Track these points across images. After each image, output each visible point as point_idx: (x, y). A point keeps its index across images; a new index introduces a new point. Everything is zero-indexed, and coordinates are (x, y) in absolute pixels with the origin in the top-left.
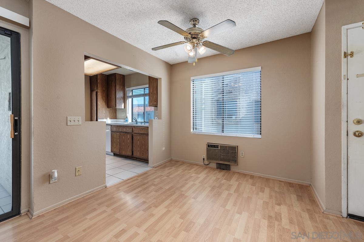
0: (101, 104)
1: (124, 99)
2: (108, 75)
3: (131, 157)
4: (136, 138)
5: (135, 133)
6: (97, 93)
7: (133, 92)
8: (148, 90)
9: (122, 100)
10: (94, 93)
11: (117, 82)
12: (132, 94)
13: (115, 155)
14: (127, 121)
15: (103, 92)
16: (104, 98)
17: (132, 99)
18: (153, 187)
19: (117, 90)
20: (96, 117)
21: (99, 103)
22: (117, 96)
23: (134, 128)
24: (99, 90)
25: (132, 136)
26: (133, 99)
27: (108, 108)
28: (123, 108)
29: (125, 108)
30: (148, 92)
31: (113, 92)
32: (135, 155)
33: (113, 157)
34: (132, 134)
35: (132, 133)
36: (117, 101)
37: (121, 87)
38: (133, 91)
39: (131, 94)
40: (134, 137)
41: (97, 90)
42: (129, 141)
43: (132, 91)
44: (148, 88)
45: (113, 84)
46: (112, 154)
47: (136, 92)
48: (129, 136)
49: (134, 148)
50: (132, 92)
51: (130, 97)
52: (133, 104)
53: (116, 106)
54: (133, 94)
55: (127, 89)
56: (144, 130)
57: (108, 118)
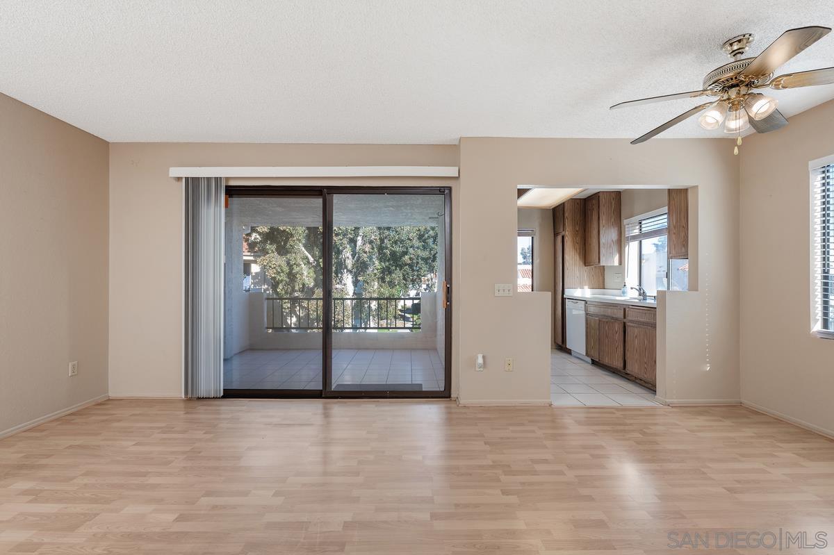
0: (572, 259)
1: (620, 244)
2: (585, 199)
3: (622, 373)
4: (632, 332)
5: (632, 321)
6: (563, 237)
7: (643, 226)
8: (666, 220)
9: (615, 248)
10: (559, 239)
11: (603, 209)
12: (641, 230)
13: (594, 363)
14: (624, 293)
15: (575, 233)
16: (577, 246)
17: (641, 242)
18: (637, 435)
19: (601, 228)
20: (561, 284)
21: (566, 257)
22: (602, 240)
23: (627, 309)
24: (567, 233)
25: (625, 327)
26: (643, 241)
27: (585, 266)
28: (616, 263)
29: (620, 263)
30: (666, 224)
31: (595, 232)
32: (629, 369)
33: (590, 367)
34: (624, 323)
35: (625, 320)
36: (603, 251)
37: (613, 220)
38: (643, 222)
39: (636, 232)
40: (628, 330)
41: (563, 233)
42: (619, 337)
43: (640, 223)
44: (666, 216)
45: (595, 217)
46: (589, 360)
47: (648, 226)
48: (618, 327)
49: (628, 354)
50: (641, 226)
51: (634, 238)
52: (643, 253)
53: (599, 262)
54: (643, 229)
55: (625, 222)
56: (647, 315)
57: (586, 287)
